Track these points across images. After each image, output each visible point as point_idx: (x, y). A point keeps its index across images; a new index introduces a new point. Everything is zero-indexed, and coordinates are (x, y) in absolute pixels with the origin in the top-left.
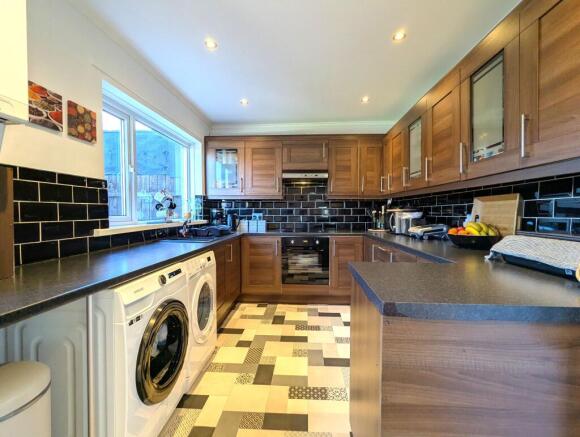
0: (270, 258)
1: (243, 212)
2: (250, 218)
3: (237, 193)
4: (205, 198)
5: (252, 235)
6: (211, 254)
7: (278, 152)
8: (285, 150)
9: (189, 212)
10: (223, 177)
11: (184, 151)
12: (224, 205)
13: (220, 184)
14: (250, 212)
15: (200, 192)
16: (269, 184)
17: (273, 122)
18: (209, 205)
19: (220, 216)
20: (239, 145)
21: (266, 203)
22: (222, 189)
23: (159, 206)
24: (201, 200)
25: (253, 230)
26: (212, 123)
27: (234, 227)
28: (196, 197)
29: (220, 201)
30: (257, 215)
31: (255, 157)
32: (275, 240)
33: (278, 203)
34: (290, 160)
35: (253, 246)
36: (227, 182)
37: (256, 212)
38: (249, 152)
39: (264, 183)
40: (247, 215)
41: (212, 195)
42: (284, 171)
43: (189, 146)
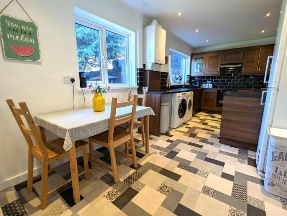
0: (212, 97)
1: (204, 81)
2: (206, 83)
3: (202, 74)
4: (190, 76)
5: (207, 89)
6: (192, 92)
7: (220, 57)
8: (223, 56)
9: (185, 81)
10: (197, 68)
11: (184, 60)
12: (196, 78)
13: (195, 71)
14: (206, 81)
15: (189, 74)
16: (215, 70)
17: (218, 45)
18: (191, 78)
19: (194, 82)
20: (204, 56)
21: (213, 77)
22: (196, 72)
23: (177, 79)
24: (188, 77)
25: (207, 87)
26: (194, 48)
27: (200, 86)
28: (188, 76)
29: (195, 77)
30: (209, 82)
31: (210, 60)
32: (215, 91)
33: (218, 77)
34: (225, 60)
35: (206, 93)
36: (198, 70)
37: (209, 81)
38: (208, 58)
39: (213, 70)
40: (205, 82)
41: (193, 75)
42: (222, 65)
43: (186, 58)
